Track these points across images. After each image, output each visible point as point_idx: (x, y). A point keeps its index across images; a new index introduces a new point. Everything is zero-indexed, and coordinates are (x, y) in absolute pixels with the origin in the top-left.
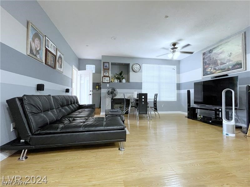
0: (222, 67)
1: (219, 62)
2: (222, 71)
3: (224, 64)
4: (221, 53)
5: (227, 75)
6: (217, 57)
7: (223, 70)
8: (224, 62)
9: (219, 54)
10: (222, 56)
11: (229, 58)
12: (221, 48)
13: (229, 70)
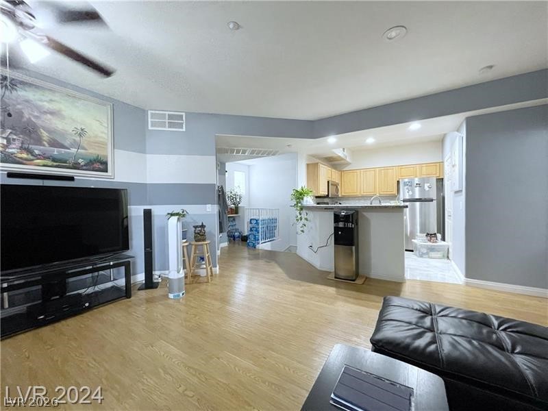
0: (56, 152)
1: (45, 135)
2: (55, 164)
3: (63, 146)
4: (52, 113)
5: (71, 179)
6: (37, 117)
7: (59, 162)
8: (63, 142)
9: (45, 113)
10: (58, 124)
11: (78, 139)
12: (51, 100)
13: (76, 166)
